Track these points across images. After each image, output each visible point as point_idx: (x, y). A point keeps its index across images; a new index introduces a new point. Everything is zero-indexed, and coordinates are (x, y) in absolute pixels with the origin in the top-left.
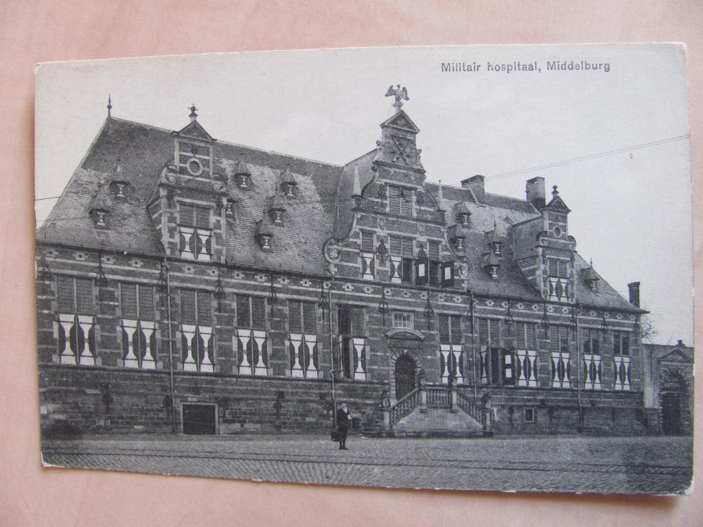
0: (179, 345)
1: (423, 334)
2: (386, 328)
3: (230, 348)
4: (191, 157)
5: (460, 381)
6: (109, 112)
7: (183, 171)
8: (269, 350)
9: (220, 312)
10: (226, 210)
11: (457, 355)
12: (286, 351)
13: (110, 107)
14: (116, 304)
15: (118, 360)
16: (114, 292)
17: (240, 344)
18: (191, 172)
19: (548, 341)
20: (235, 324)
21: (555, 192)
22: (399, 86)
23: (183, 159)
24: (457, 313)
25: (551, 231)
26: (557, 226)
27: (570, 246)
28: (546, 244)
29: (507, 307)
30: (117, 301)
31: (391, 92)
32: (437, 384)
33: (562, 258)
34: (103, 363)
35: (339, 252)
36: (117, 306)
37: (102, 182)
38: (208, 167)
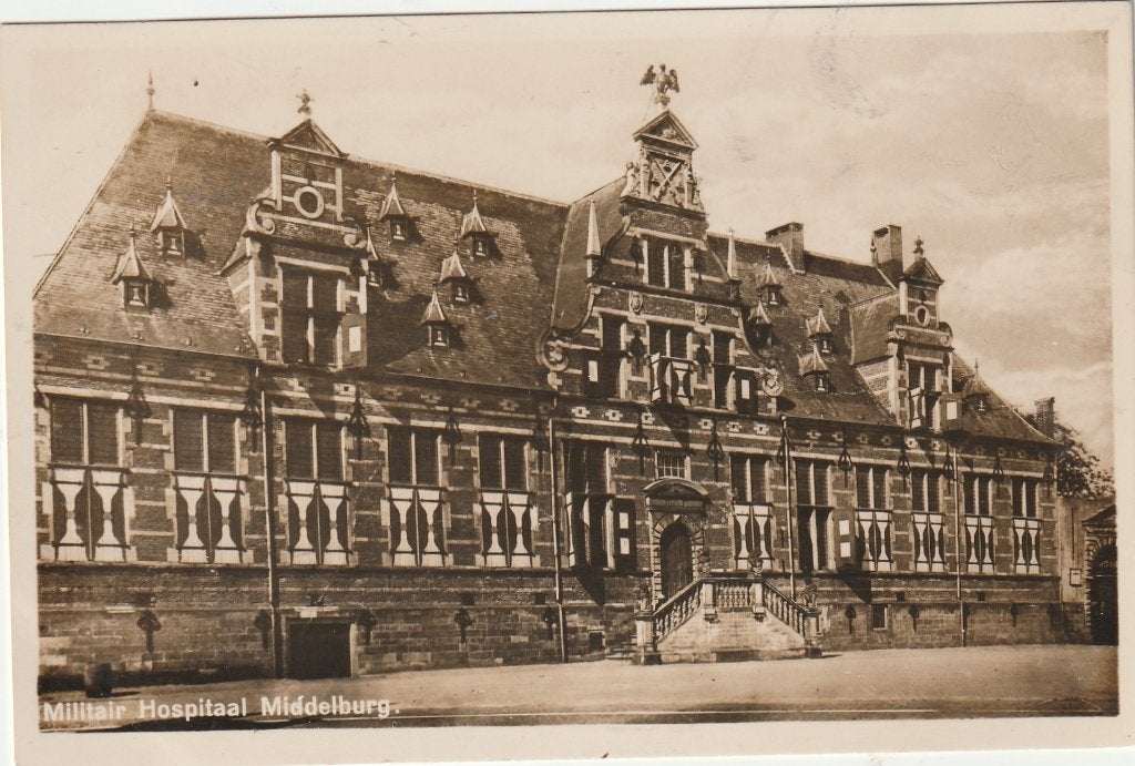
0: (284, 519)
1: (707, 487)
2: (644, 478)
3: (377, 520)
4: (303, 185)
5: (767, 565)
6: (151, 100)
7: (288, 209)
8: (446, 523)
9: (360, 458)
10: (368, 280)
11: (762, 522)
12: (476, 523)
13: (151, 92)
14: (165, 447)
15: (169, 550)
16: (160, 426)
17: (395, 513)
18: (303, 212)
19: (907, 495)
20: (386, 479)
21: (919, 250)
22: (663, 68)
23: (288, 189)
24: (761, 451)
25: (911, 314)
26: (921, 307)
27: (943, 340)
28: (902, 336)
29: (841, 440)
30: (167, 442)
31: (649, 78)
32: (729, 570)
33: (928, 359)
34: (140, 557)
35: (565, 352)
36: (168, 451)
37: (138, 228)
38: (334, 204)
